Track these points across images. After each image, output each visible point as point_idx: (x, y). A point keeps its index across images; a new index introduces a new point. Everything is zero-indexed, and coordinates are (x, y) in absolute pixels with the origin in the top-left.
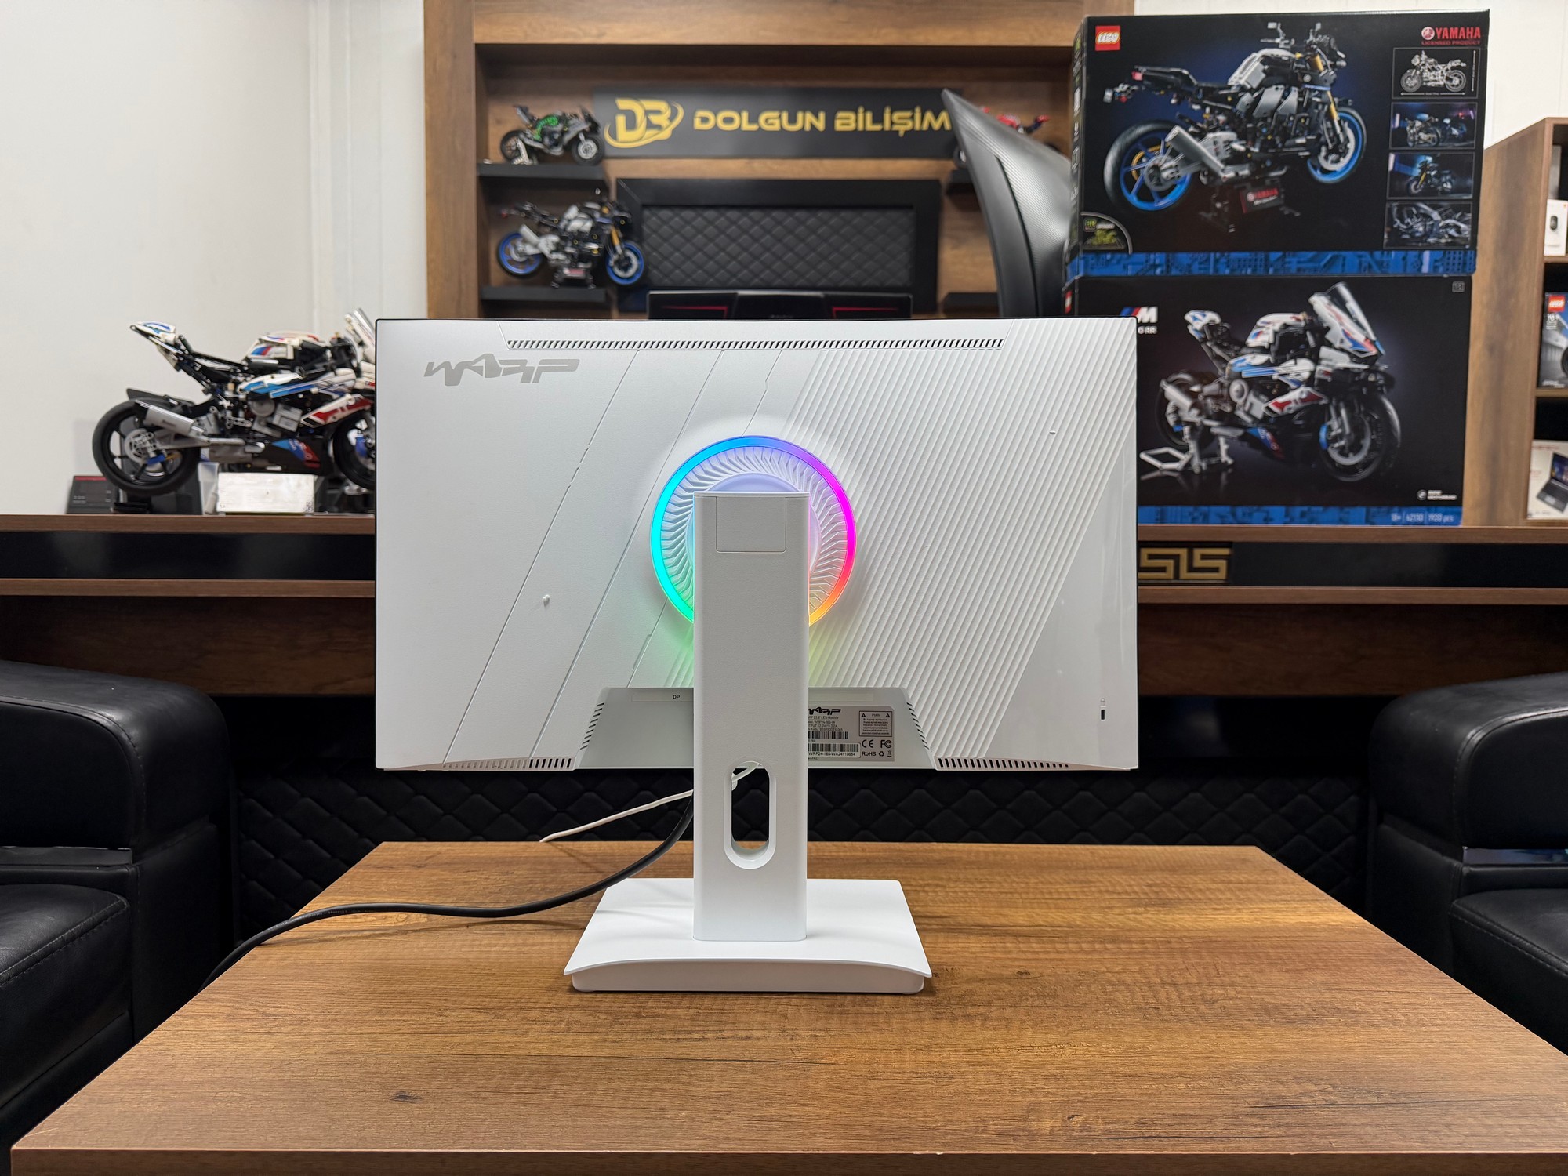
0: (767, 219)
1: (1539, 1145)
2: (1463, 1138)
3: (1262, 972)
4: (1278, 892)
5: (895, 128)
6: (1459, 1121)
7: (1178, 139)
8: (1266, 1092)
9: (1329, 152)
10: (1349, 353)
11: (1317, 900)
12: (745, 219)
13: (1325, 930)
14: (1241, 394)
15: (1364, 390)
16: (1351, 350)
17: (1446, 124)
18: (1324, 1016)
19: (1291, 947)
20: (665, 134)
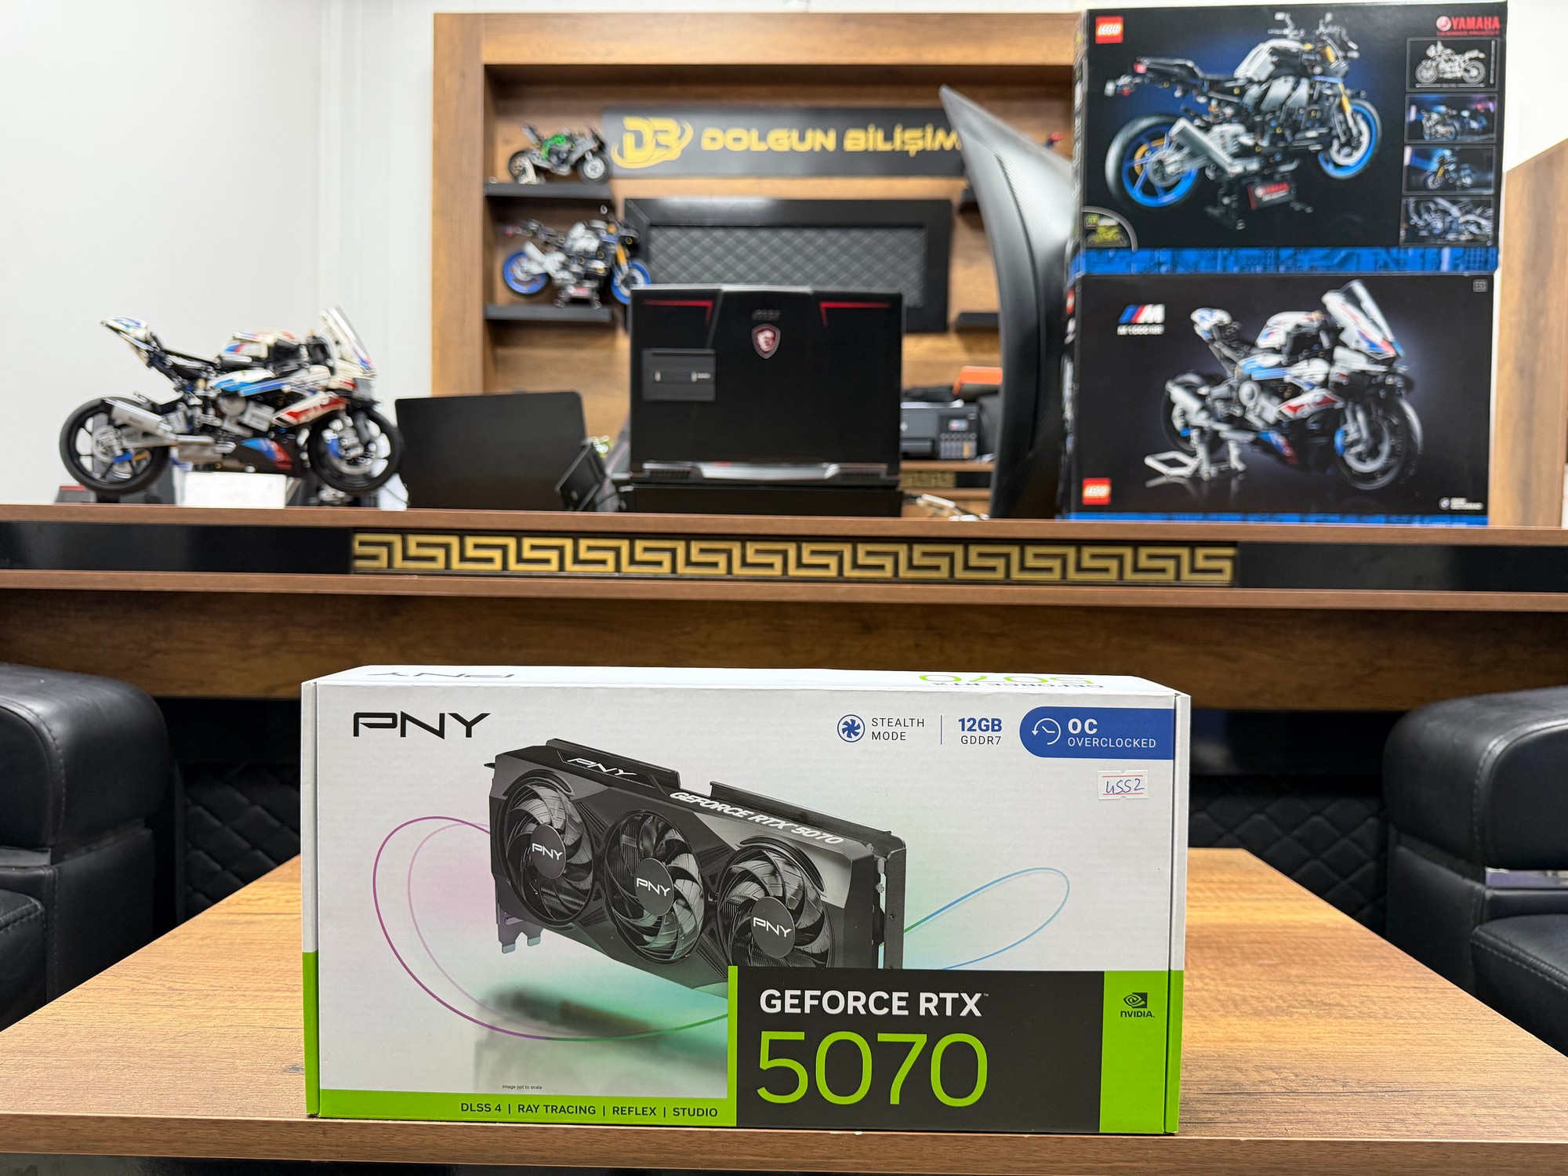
0: (776, 239)
1: (1514, 1134)
2: (1432, 1126)
3: (1233, 965)
4: (1260, 891)
5: (906, 148)
6: (1429, 1111)
7: (1183, 132)
8: (1223, 1079)
9: (1342, 146)
11: (1302, 900)
12: (753, 239)
13: (1306, 927)
14: (1252, 396)
15: (1381, 394)
16: (1367, 353)
17: (1465, 117)
18: (1295, 1007)
19: (1268, 943)
20: (674, 154)
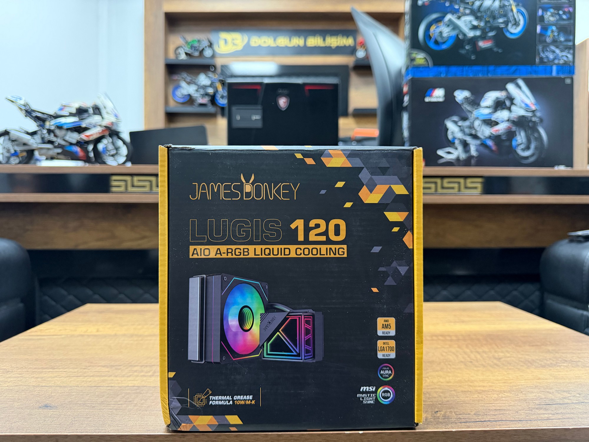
5: (331, 45)
7: (450, 20)
9: (513, 25)
10: (523, 109)
14: (479, 125)
15: (530, 124)
16: (524, 108)
17: (560, 14)
20: (240, 47)
